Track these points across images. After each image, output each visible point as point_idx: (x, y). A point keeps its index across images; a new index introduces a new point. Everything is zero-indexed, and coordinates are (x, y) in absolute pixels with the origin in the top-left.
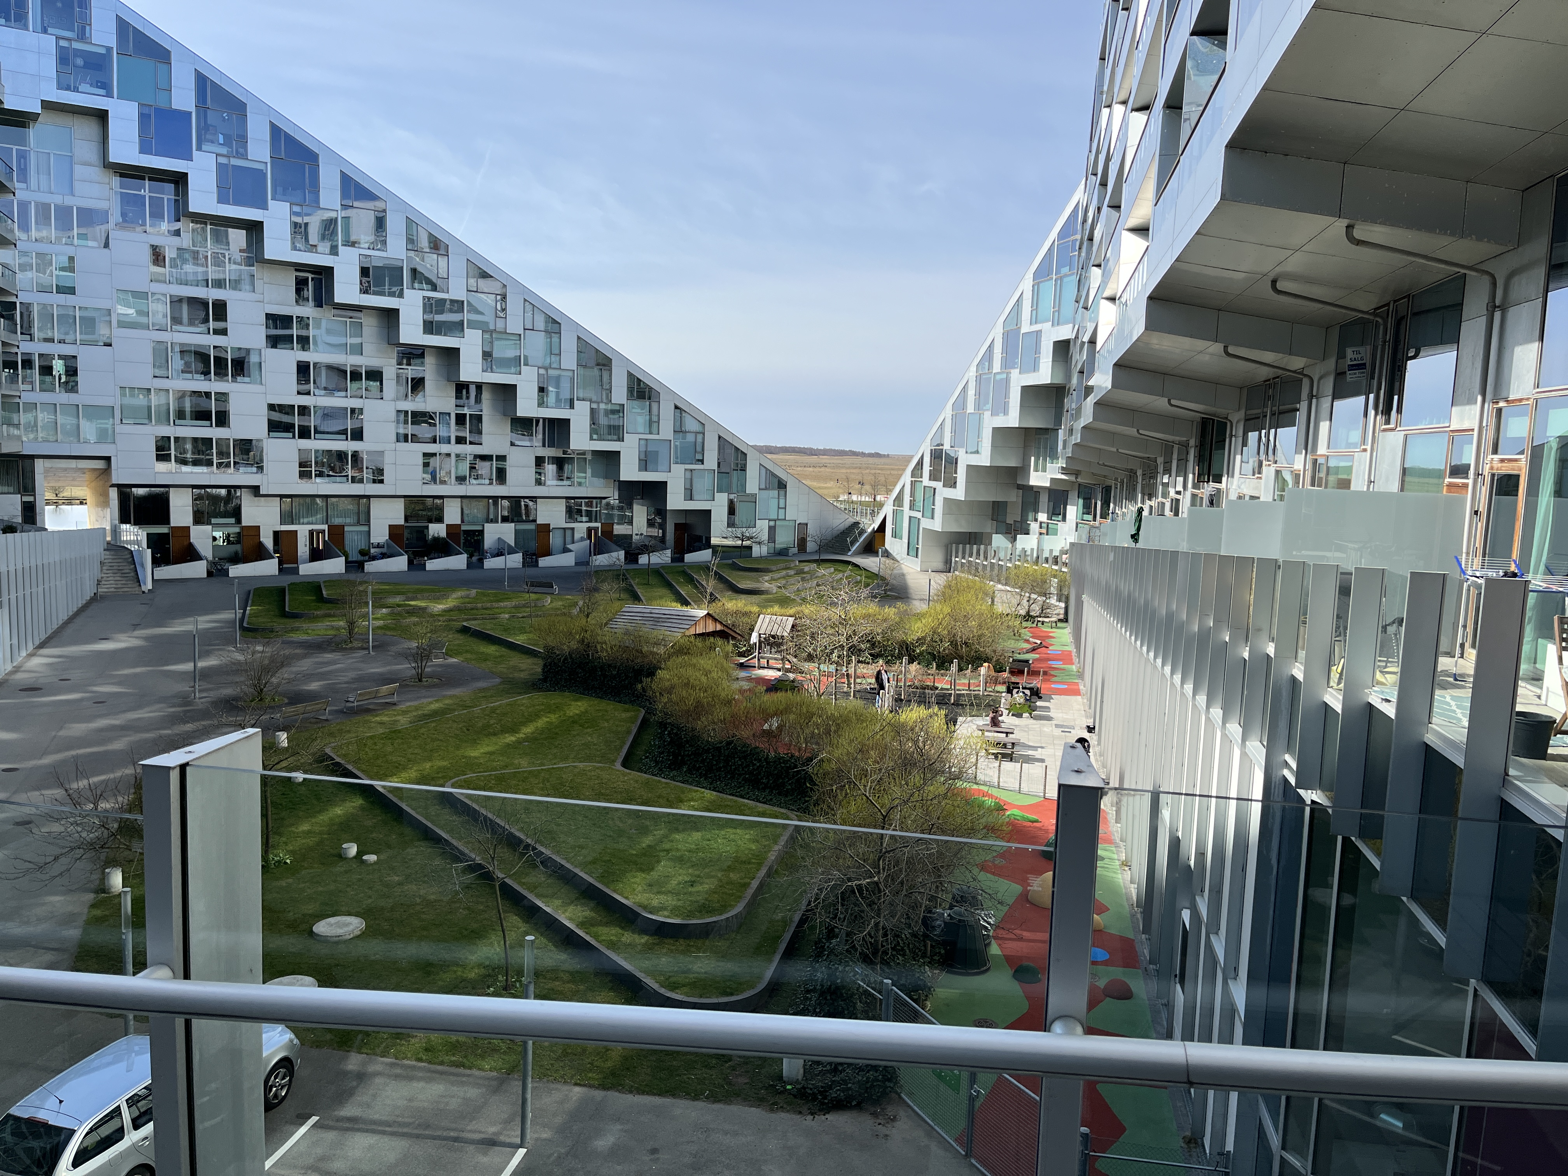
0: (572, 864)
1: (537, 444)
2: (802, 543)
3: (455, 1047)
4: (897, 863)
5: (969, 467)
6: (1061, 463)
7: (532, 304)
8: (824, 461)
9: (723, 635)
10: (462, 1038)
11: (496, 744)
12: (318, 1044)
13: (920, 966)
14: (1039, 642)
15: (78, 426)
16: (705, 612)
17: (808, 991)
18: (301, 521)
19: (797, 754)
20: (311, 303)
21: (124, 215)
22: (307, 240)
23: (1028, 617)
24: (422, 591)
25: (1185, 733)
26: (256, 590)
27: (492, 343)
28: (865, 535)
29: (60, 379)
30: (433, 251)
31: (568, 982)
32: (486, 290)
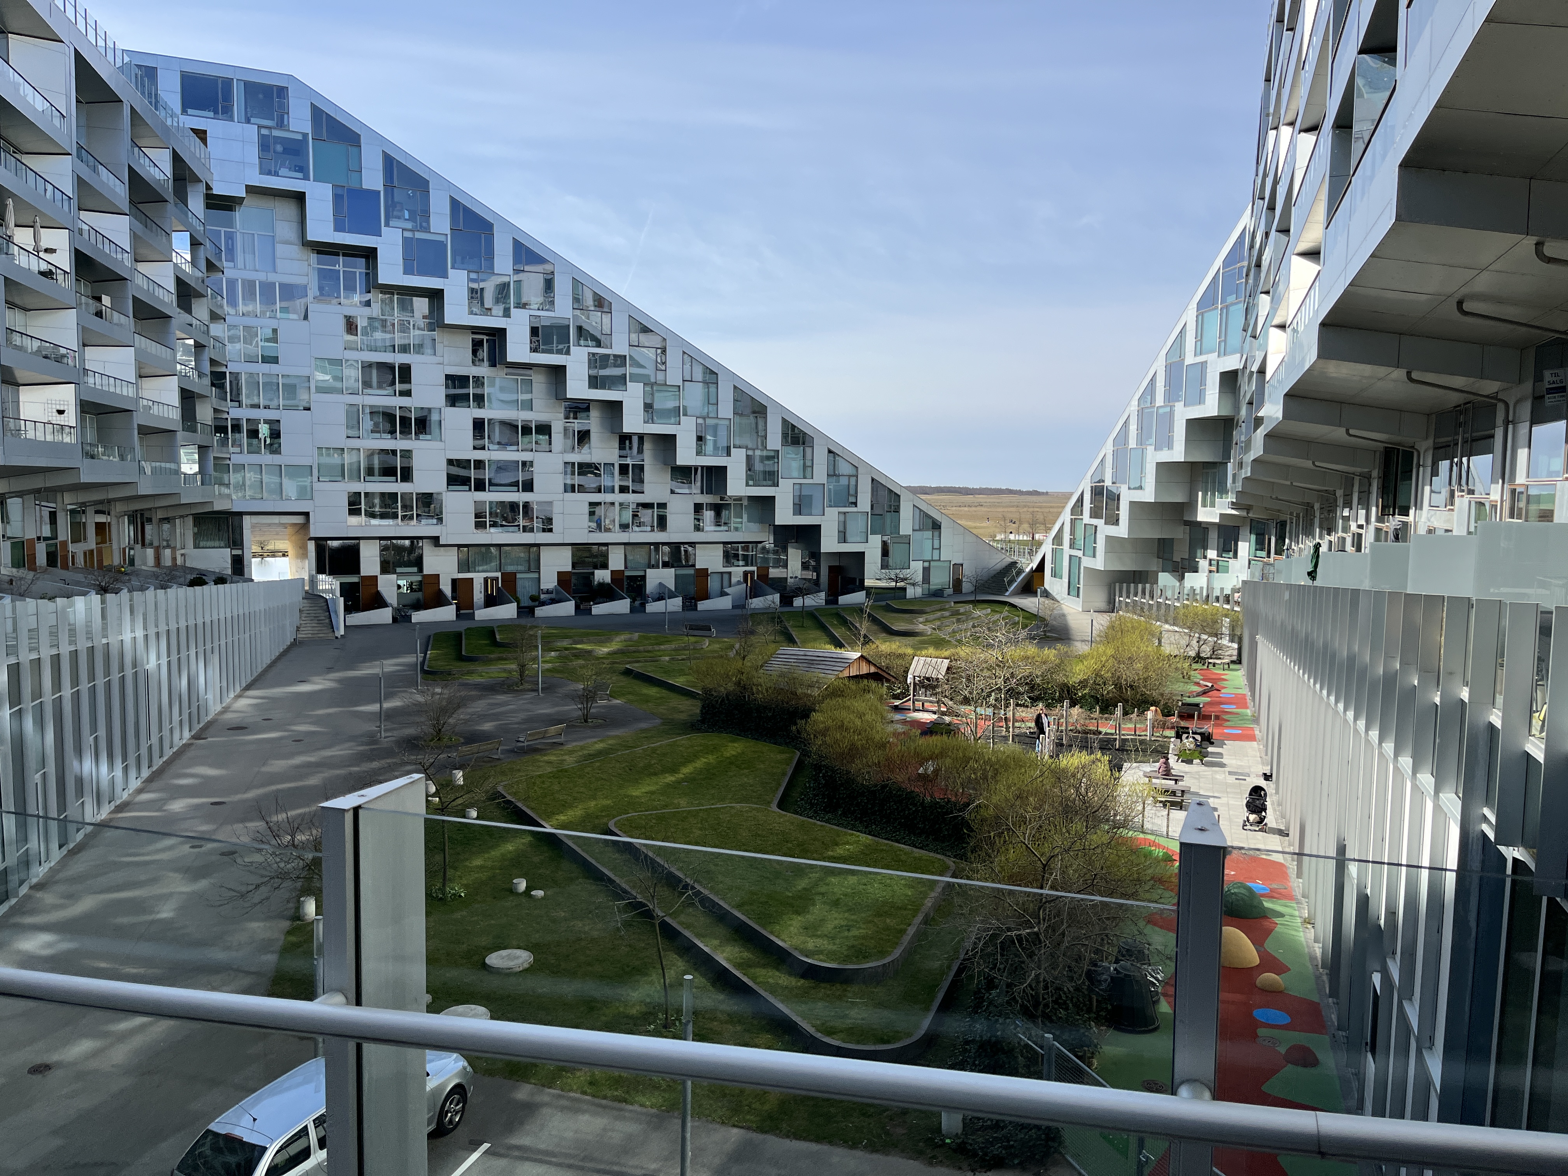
0: (729, 905)
1: (695, 492)
2: (957, 584)
3: (617, 1082)
4: (1058, 914)
5: (1132, 504)
6: (1231, 498)
7: (691, 356)
8: (979, 500)
9: (875, 677)
10: (624, 1074)
11: (657, 783)
12: (490, 1072)
13: (1085, 1022)
14: (1210, 685)
15: (281, 484)
16: (859, 654)
17: (967, 1042)
18: (477, 569)
19: (953, 799)
20: (486, 363)
21: (321, 289)
22: (482, 304)
23: (1198, 658)
24: (588, 634)
25: (1371, 783)
26: (436, 635)
27: (652, 394)
28: (1023, 575)
29: (265, 441)
30: (597, 309)
31: (726, 1023)
32: (647, 344)
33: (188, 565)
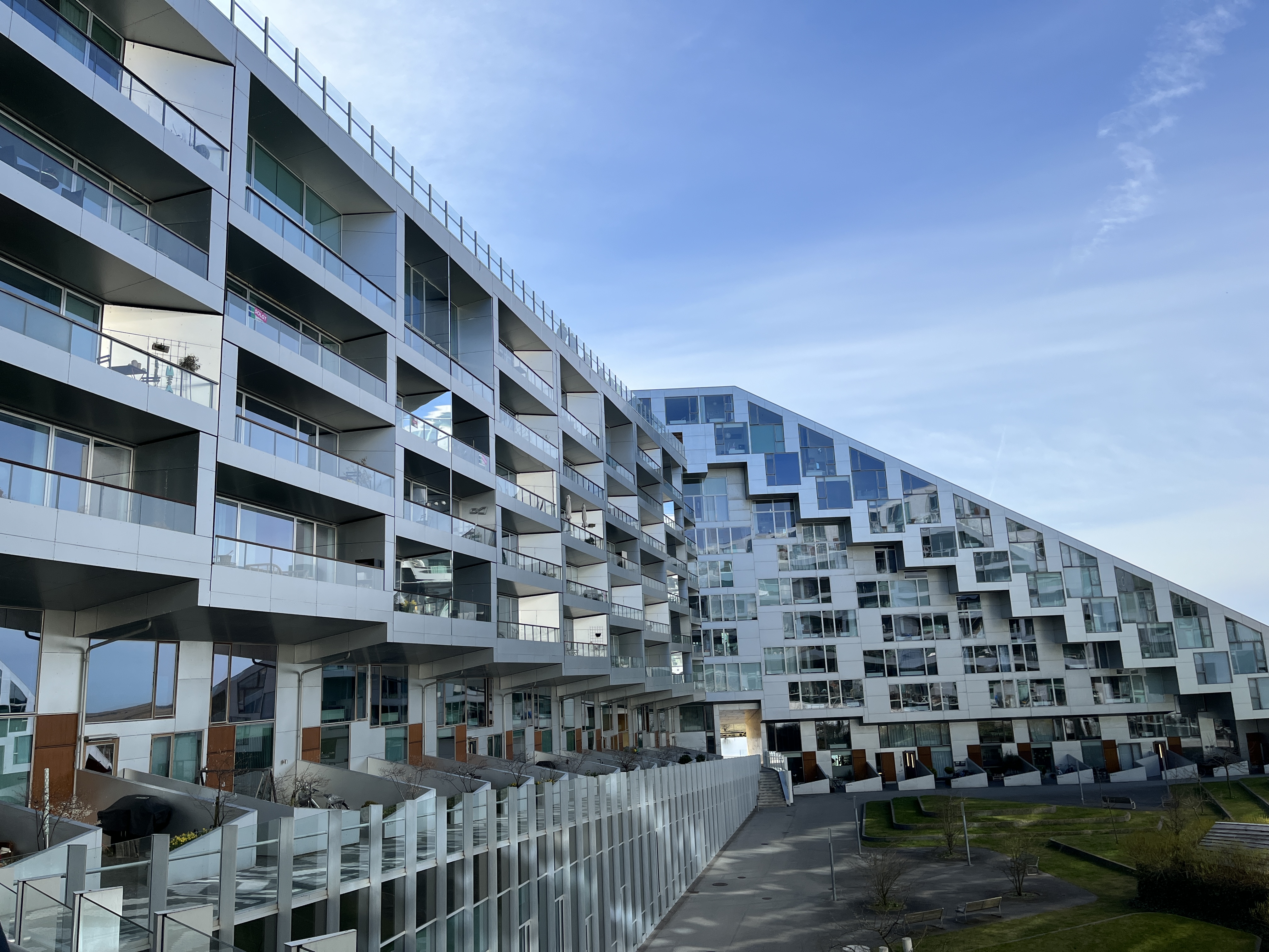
1: (1089, 666)
7: (1067, 544)
15: (739, 678)
18: (896, 744)
20: (888, 570)
21: (760, 528)
22: (880, 524)
24: (1005, 806)
26: (867, 803)
27: (1036, 582)
29: (726, 645)
30: (975, 516)
32: (1024, 540)
33: (678, 745)
